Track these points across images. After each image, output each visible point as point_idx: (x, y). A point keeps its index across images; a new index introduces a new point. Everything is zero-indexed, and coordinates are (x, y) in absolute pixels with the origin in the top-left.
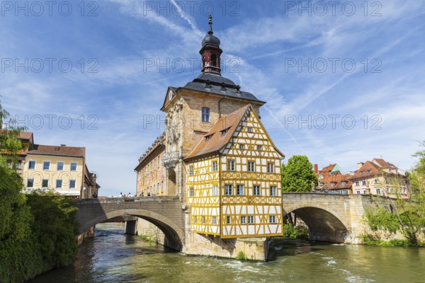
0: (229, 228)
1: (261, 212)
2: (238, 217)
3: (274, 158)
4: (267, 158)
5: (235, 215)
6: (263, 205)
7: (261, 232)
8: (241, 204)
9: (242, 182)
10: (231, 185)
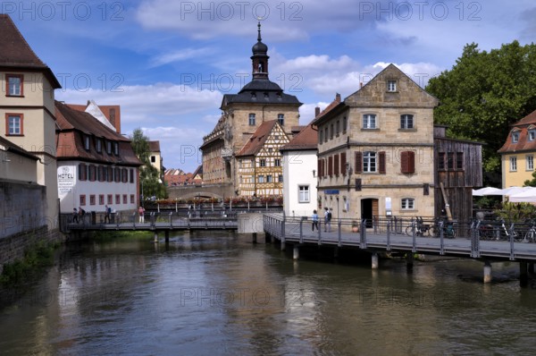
9: (271, 174)
10: (263, 176)
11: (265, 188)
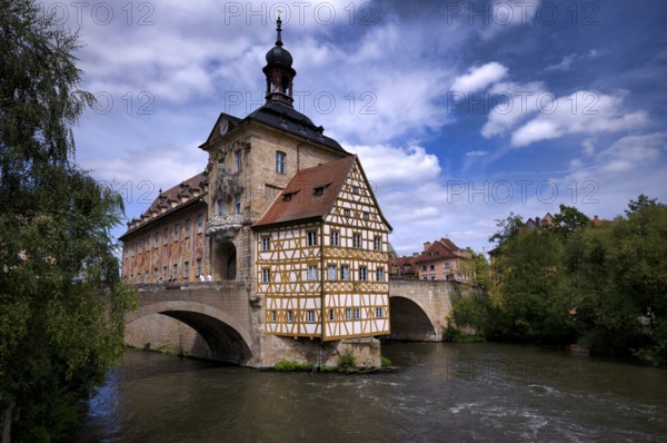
0: (332, 325)
1: (367, 304)
2: (342, 310)
3: (380, 231)
4: (373, 230)
5: (339, 308)
6: (370, 293)
7: (368, 331)
8: (346, 293)
9: (347, 262)
10: (334, 266)
11: (339, 293)
